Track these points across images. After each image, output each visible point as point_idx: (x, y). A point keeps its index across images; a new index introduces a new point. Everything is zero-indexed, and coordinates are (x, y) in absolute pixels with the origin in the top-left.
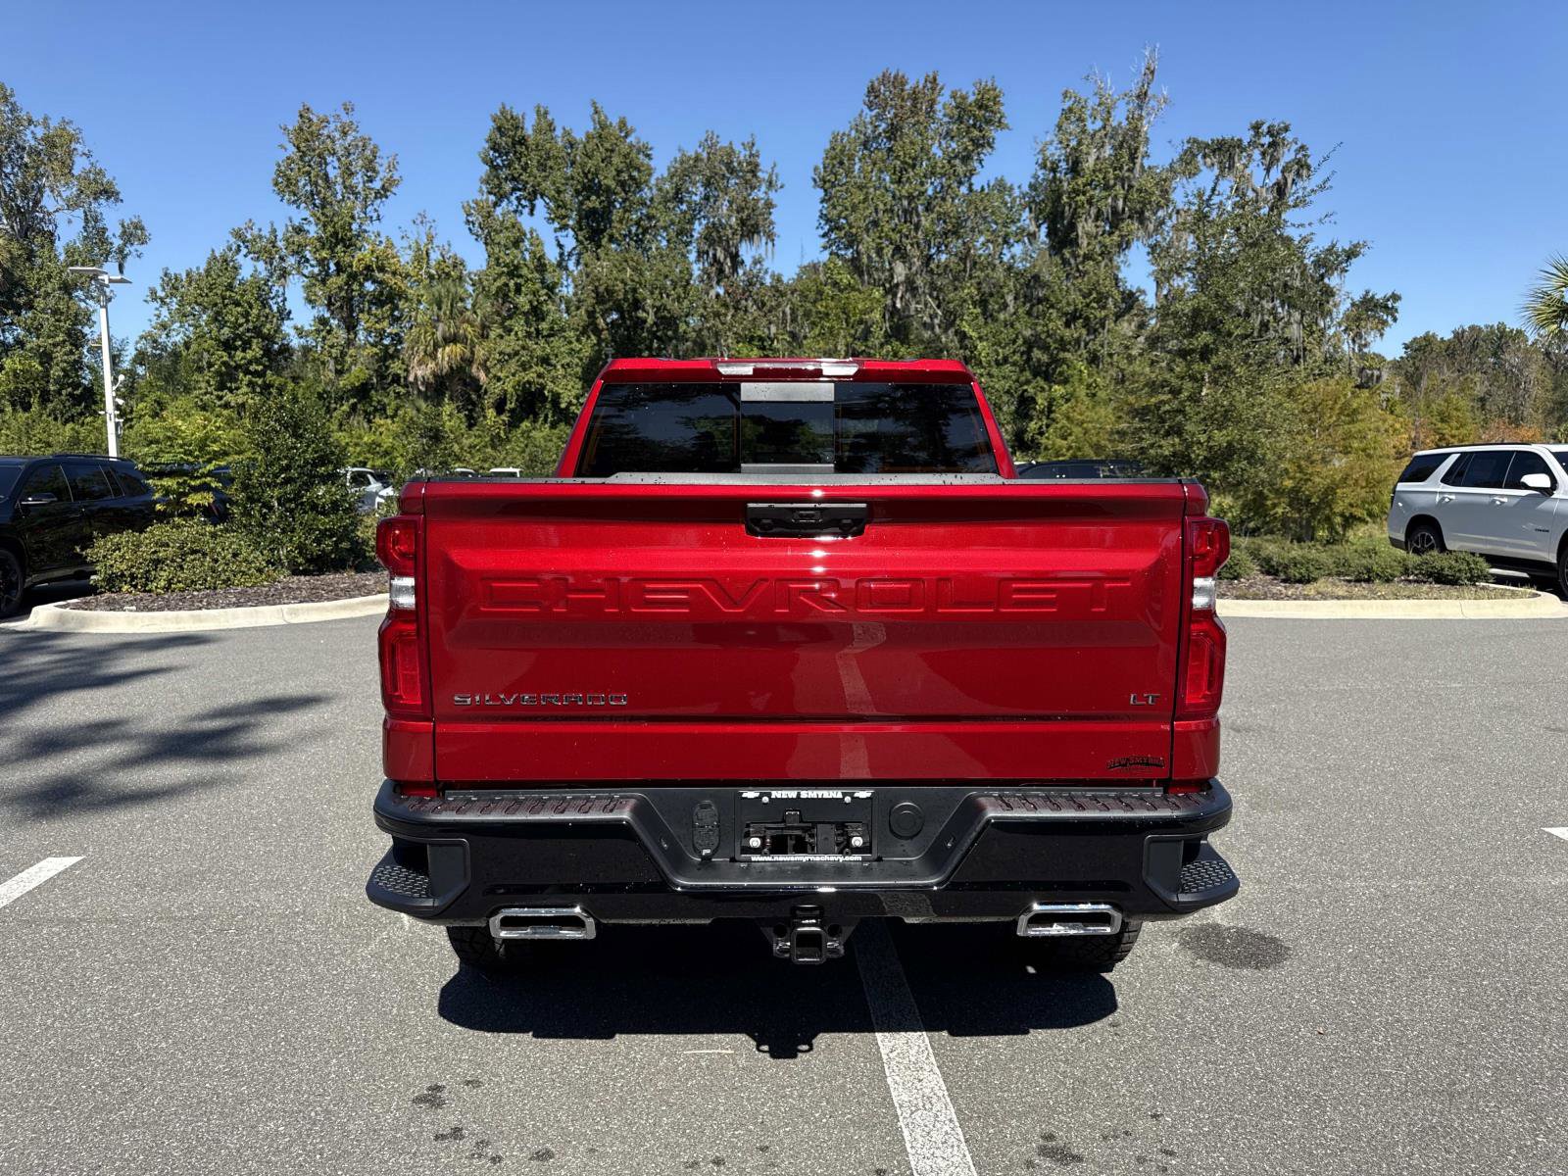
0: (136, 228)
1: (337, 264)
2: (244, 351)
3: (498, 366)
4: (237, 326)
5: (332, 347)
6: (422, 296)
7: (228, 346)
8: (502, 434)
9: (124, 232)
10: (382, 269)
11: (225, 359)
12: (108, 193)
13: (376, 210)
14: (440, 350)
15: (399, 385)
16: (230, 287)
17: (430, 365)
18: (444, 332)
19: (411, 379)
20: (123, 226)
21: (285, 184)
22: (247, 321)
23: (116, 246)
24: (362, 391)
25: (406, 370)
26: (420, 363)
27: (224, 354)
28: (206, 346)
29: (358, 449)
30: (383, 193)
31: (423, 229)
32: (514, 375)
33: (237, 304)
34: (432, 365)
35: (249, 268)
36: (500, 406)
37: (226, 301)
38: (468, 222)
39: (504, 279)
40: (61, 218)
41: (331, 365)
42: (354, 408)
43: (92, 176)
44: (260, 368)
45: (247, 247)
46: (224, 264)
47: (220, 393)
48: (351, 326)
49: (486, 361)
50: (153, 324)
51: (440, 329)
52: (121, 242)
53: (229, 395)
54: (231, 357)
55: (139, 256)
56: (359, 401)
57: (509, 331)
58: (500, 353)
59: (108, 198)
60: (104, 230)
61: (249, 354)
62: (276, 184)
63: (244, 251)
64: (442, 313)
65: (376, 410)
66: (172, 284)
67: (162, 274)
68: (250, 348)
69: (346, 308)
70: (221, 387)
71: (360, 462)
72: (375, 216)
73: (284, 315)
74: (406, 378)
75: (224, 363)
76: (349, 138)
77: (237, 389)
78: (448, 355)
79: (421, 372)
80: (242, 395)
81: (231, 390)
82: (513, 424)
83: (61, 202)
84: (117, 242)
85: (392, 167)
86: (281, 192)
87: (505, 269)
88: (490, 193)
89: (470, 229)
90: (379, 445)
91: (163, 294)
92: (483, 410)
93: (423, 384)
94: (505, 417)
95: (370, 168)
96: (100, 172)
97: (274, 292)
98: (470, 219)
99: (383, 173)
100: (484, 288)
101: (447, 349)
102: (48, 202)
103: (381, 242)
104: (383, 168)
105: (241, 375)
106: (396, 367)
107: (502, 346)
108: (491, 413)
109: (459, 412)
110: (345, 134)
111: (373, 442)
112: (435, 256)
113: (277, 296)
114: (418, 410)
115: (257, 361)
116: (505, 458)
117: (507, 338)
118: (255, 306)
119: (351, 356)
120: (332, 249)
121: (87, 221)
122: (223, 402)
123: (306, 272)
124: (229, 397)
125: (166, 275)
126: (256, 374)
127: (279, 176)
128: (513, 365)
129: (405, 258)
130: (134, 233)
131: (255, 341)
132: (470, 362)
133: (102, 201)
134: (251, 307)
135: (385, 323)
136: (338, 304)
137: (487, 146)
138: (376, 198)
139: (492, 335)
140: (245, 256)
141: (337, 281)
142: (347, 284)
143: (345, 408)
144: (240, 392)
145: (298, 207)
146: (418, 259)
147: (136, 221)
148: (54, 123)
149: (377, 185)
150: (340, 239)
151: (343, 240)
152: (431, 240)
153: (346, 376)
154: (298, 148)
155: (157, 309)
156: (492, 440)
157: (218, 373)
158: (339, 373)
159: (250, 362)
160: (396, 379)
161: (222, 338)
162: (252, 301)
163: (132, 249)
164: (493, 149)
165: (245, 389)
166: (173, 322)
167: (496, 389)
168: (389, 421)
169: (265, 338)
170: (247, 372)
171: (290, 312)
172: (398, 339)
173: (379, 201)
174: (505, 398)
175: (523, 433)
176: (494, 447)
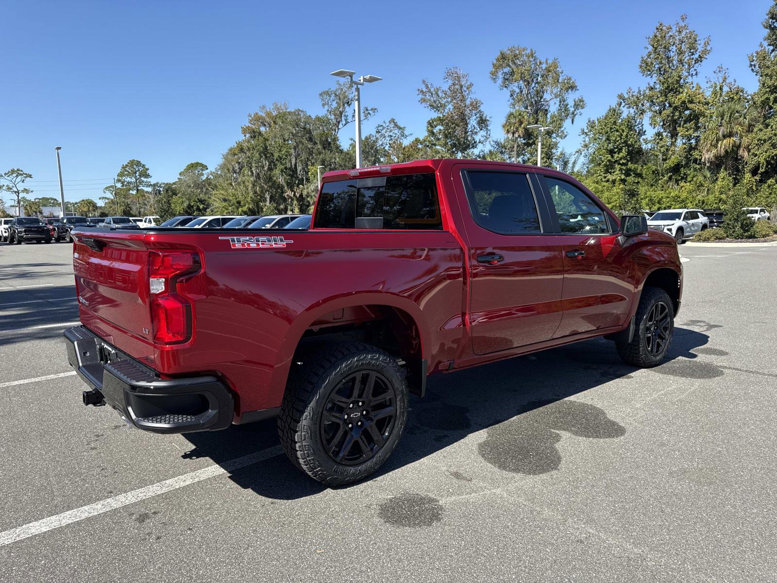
0: (580, 101)
1: (669, 103)
2: (619, 154)
3: (756, 148)
4: (615, 141)
5: (661, 147)
6: (713, 113)
7: (611, 152)
8: (754, 188)
9: (575, 104)
10: (691, 102)
11: (609, 158)
12: (572, 87)
13: (695, 70)
14: (720, 143)
15: (696, 164)
16: (615, 123)
17: (713, 152)
18: (724, 132)
19: (703, 160)
20: (575, 101)
21: (646, 67)
22: (621, 139)
23: (571, 111)
24: (676, 169)
25: (701, 156)
26: (708, 151)
27: (609, 156)
28: (601, 153)
29: (668, 199)
30: (699, 60)
31: (721, 75)
32: (766, 152)
33: (617, 131)
34: (714, 151)
35: (626, 112)
36: (754, 172)
37: (612, 130)
38: (751, 65)
39: (767, 95)
40: (551, 103)
41: (660, 156)
42: (670, 178)
43: (566, 81)
44: (624, 161)
45: (624, 102)
46: (614, 113)
47: (606, 175)
48: (674, 135)
49: (749, 145)
50: (582, 145)
51: (721, 130)
52: (574, 109)
53: (610, 175)
54: (612, 157)
55: (580, 115)
56: (674, 174)
57: (767, 126)
58: (758, 140)
59: (572, 90)
60: (567, 105)
61: (621, 155)
62: (641, 67)
63: (623, 104)
64: (723, 121)
65: (682, 178)
66: (591, 125)
67: (587, 122)
68: (621, 152)
69: (672, 125)
70: (607, 171)
71: (668, 206)
72: (694, 73)
73: (642, 133)
74: (700, 160)
75: (609, 161)
76: (683, 34)
77: (614, 172)
78: (725, 144)
79: (708, 156)
80: (617, 175)
81: (610, 173)
82: (762, 181)
83: (553, 96)
84: (572, 109)
85: (707, 44)
86: (643, 72)
87: (768, 90)
88: (770, 45)
89: (752, 70)
90: (679, 197)
91: (587, 131)
92: (744, 173)
93: (708, 162)
94: (757, 178)
95: (692, 48)
96: (570, 79)
97: (637, 122)
98: (753, 63)
99: (700, 48)
100: (754, 103)
101: (725, 141)
102: (547, 96)
103: (693, 87)
104: (701, 46)
105: (617, 165)
106: (696, 154)
107: (761, 135)
108: (748, 175)
109: (730, 176)
110: (680, 32)
111: (676, 196)
112: (726, 89)
113: (639, 124)
114: (705, 177)
115: (624, 158)
116: (754, 202)
117: (765, 130)
118: (625, 130)
119: (672, 151)
120: (666, 96)
121: (560, 102)
122: (606, 179)
123: (653, 109)
124: (609, 177)
125: (589, 122)
126: (623, 164)
127: (642, 63)
128: (766, 146)
129: (708, 94)
130: (579, 104)
131: (624, 148)
132: (739, 147)
133: (570, 91)
134: (623, 131)
135: (691, 131)
136: (668, 124)
137: (767, 17)
138: (695, 63)
139: (755, 130)
140: (623, 107)
141: (668, 111)
142: (672, 113)
143: (666, 178)
144: (615, 173)
145: (652, 77)
146: (715, 93)
147: (580, 98)
148: (550, 62)
149: (696, 56)
150: (672, 88)
151: (672, 90)
152: (725, 79)
153: (667, 161)
154: (653, 46)
155: (584, 138)
156: (748, 191)
157: (606, 165)
158: (664, 160)
159: (621, 159)
160: (695, 161)
161: (609, 149)
162: (624, 129)
163: (578, 111)
164: (772, 18)
165: (617, 172)
166: (590, 143)
167: (752, 162)
168: (688, 184)
169: (629, 146)
170: (619, 164)
171: (645, 131)
172: (697, 139)
173: (697, 65)
174: (759, 166)
175: (769, 186)
176: (748, 195)
